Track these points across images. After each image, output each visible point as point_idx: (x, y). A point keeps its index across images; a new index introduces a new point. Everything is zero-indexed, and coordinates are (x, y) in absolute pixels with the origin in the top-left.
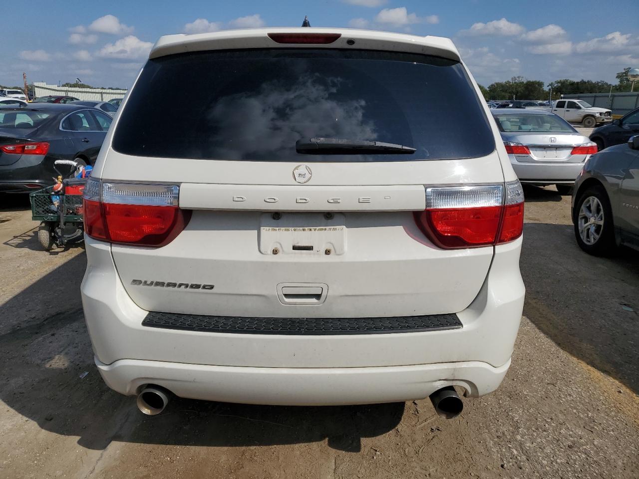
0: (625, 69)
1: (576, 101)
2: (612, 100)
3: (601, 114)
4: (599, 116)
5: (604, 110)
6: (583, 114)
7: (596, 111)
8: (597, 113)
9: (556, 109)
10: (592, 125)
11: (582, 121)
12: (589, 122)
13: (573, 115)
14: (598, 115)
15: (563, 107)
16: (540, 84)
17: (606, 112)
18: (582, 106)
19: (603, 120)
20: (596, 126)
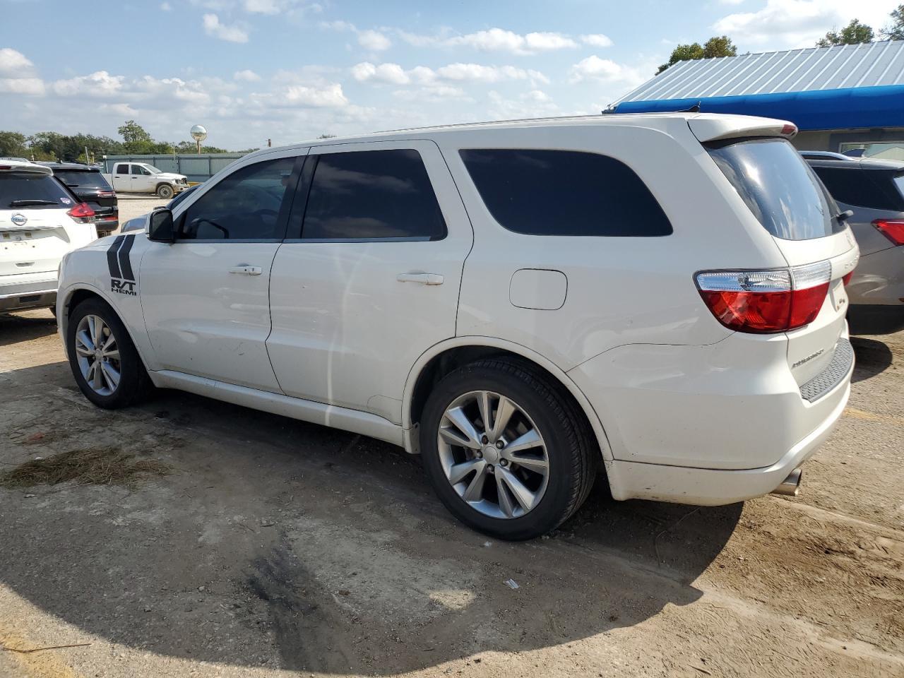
0: (126, 122)
1: (141, 164)
2: (179, 164)
3: (177, 181)
4: (176, 184)
5: (180, 177)
6: (156, 182)
7: (171, 177)
8: (173, 180)
9: (118, 175)
10: (170, 195)
11: (157, 190)
12: (165, 192)
13: (142, 183)
14: (174, 183)
15: (127, 173)
16: (19, 138)
17: (183, 179)
18: (150, 172)
19: (182, 189)
20: (173, 197)
